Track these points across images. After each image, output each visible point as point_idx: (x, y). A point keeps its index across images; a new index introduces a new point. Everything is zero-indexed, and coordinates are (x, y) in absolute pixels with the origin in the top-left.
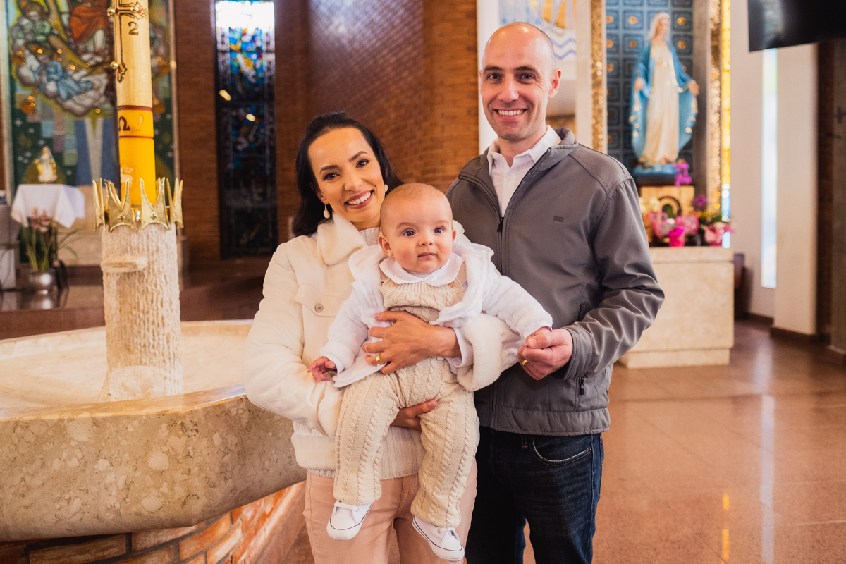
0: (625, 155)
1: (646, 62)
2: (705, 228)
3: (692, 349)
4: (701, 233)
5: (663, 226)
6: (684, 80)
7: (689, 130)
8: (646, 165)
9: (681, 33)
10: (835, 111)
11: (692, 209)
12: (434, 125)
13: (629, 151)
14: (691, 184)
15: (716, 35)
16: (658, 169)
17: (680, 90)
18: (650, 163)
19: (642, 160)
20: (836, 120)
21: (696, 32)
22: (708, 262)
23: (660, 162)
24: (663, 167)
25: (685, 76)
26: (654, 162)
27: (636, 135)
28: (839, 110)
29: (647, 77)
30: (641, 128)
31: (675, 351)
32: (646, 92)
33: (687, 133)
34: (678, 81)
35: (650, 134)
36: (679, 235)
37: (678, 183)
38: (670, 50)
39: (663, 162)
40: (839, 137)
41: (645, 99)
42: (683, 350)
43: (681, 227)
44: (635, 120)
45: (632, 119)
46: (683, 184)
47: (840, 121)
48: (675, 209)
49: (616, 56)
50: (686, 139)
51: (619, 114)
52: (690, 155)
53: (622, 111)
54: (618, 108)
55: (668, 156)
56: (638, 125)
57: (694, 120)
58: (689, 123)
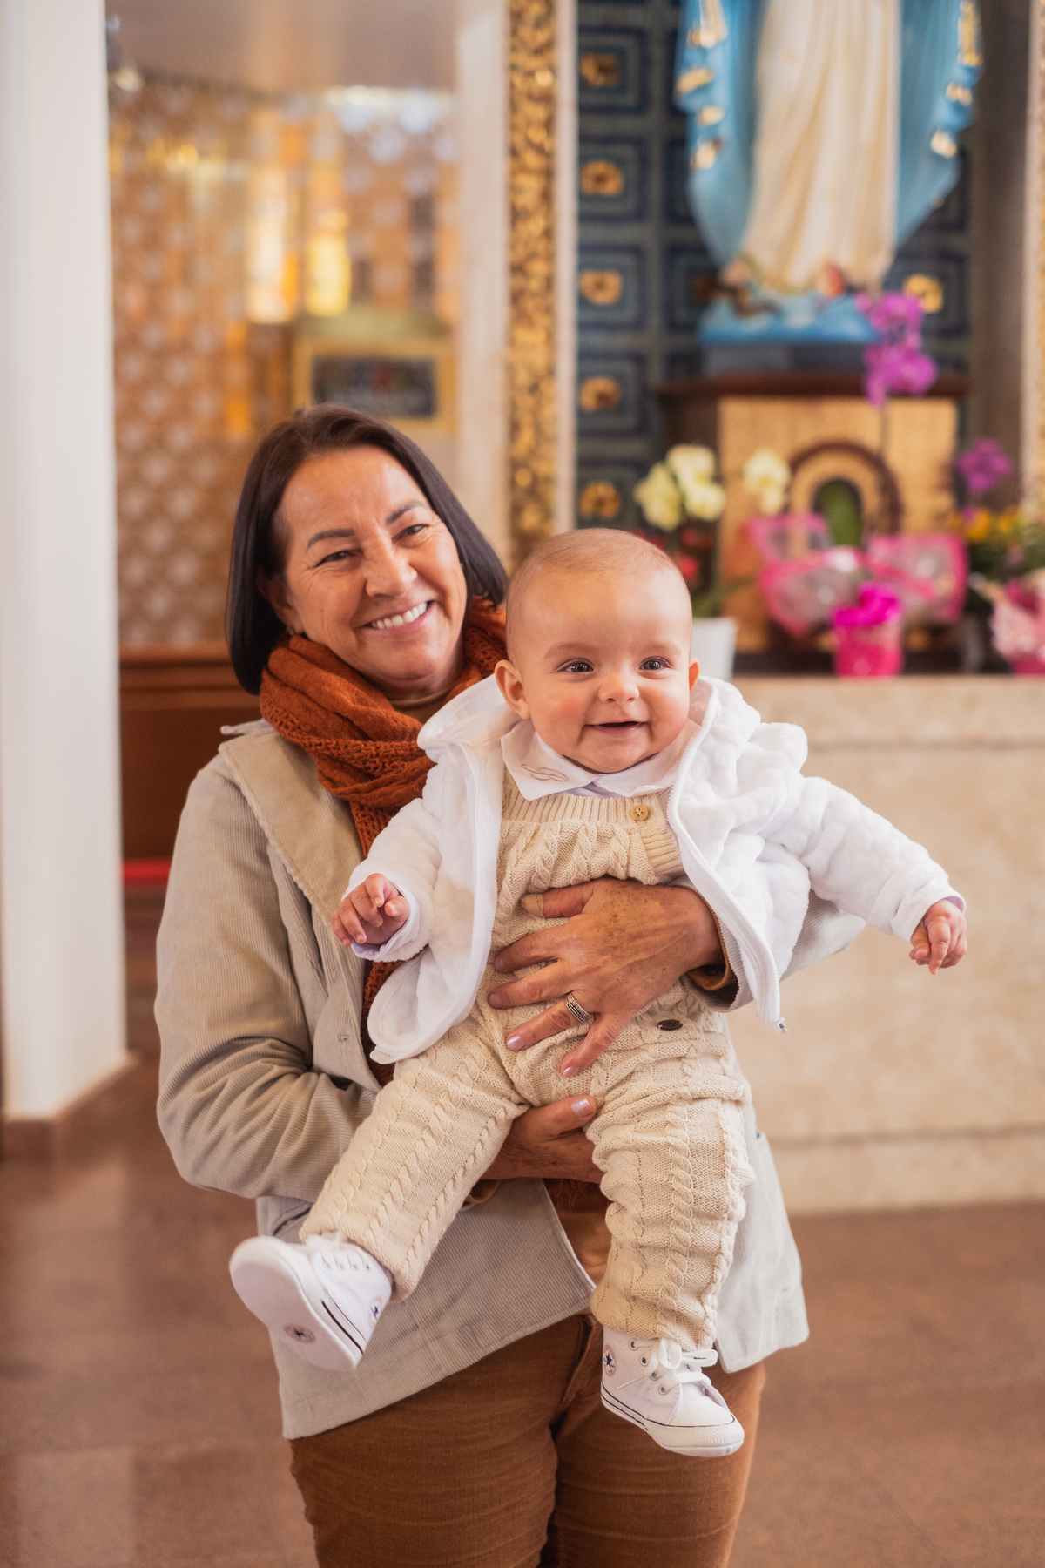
0: (673, 251)
2: (992, 591)
3: (926, 1135)
4: (978, 609)
5: (812, 583)
7: (944, 145)
8: (750, 299)
11: (944, 501)
13: (682, 234)
14: (934, 392)
16: (800, 319)
18: (766, 292)
19: (734, 274)
22: (1003, 746)
23: (810, 286)
24: (820, 308)
26: (786, 288)
27: (704, 158)
30: (727, 132)
31: (849, 1141)
33: (938, 159)
35: (771, 155)
36: (879, 619)
37: (877, 386)
39: (824, 287)
42: (883, 1137)
43: (889, 588)
44: (703, 89)
45: (688, 81)
46: (902, 393)
48: (872, 500)
50: (935, 187)
51: (645, 61)
52: (959, 260)
53: (657, 52)
54: (639, 34)
55: (846, 259)
56: (713, 114)
57: (964, 96)
58: (943, 114)
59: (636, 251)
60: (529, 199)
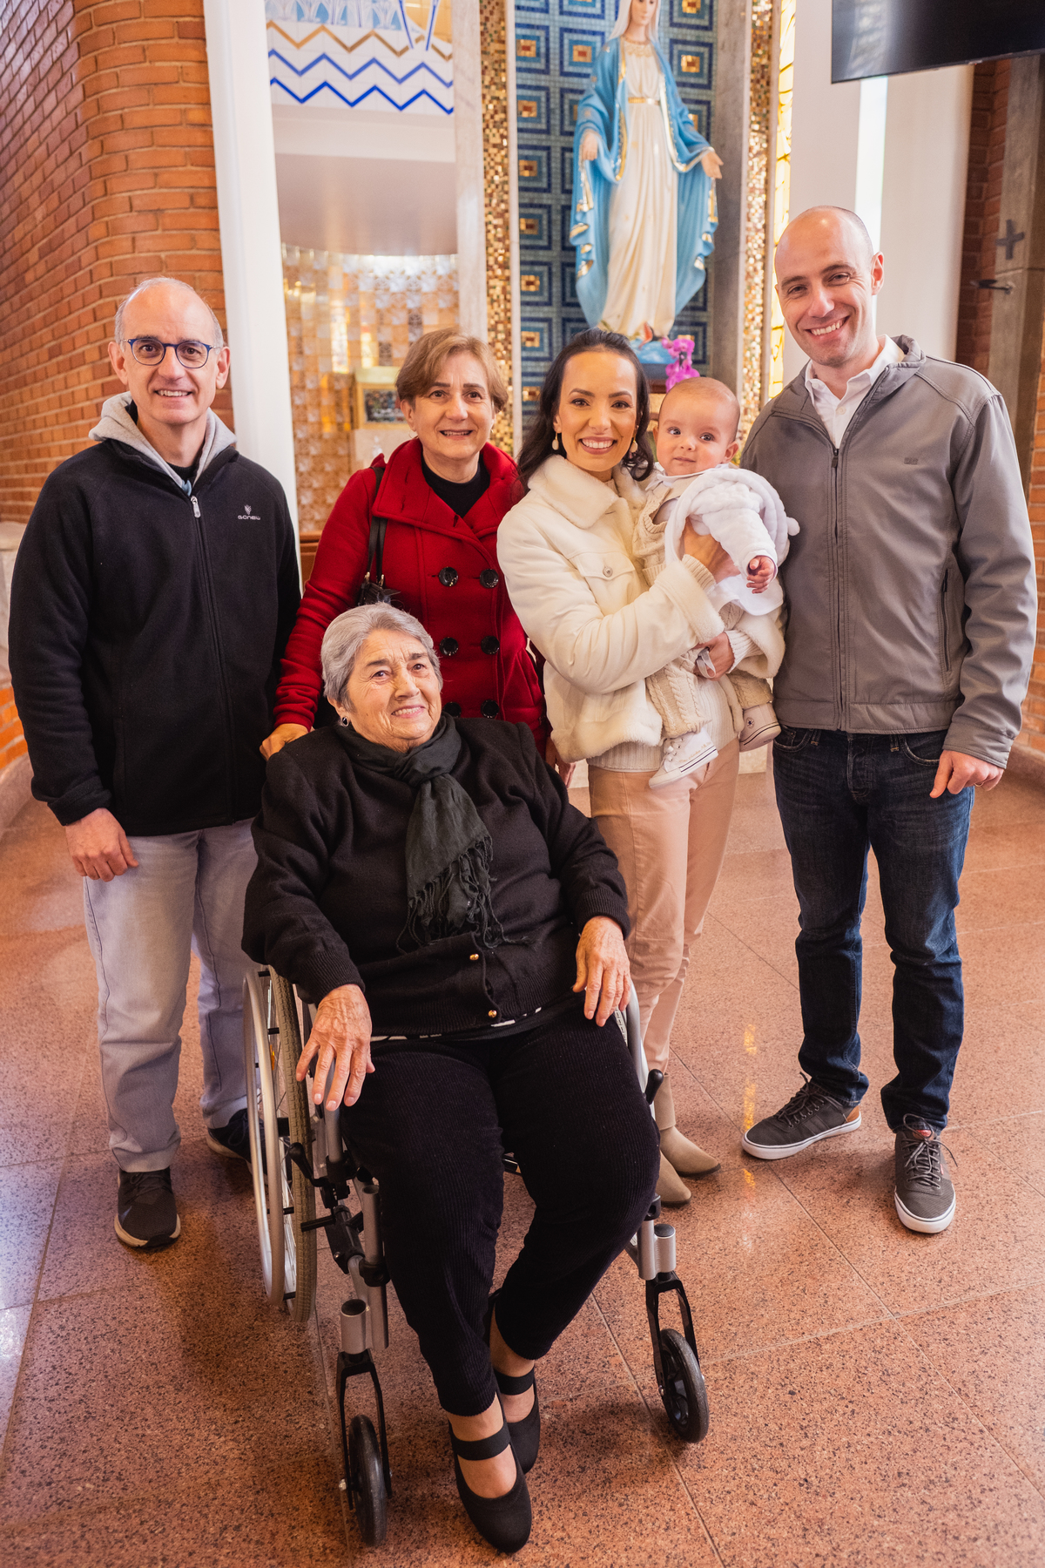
0: (565, 321)
1: (609, 97)
6: (690, 144)
7: (699, 264)
9: (691, 35)
10: (1002, 232)
12: (111, 230)
13: (572, 312)
15: (765, 39)
17: (682, 168)
20: (1001, 252)
21: (721, 35)
23: (636, 335)
24: (641, 347)
25: (692, 133)
27: (583, 270)
28: (1010, 225)
29: (609, 135)
30: (594, 257)
32: (607, 167)
33: (696, 270)
34: (676, 145)
35: (615, 271)
38: (661, 69)
39: (643, 336)
40: (1006, 290)
41: (605, 187)
44: (583, 235)
45: (575, 231)
47: (1010, 256)
49: (543, 80)
50: (694, 285)
51: (550, 222)
52: (704, 325)
53: (557, 217)
54: (548, 208)
55: (651, 324)
56: (588, 247)
57: (710, 240)
58: (699, 248)
59: (548, 320)
60: (498, 291)
